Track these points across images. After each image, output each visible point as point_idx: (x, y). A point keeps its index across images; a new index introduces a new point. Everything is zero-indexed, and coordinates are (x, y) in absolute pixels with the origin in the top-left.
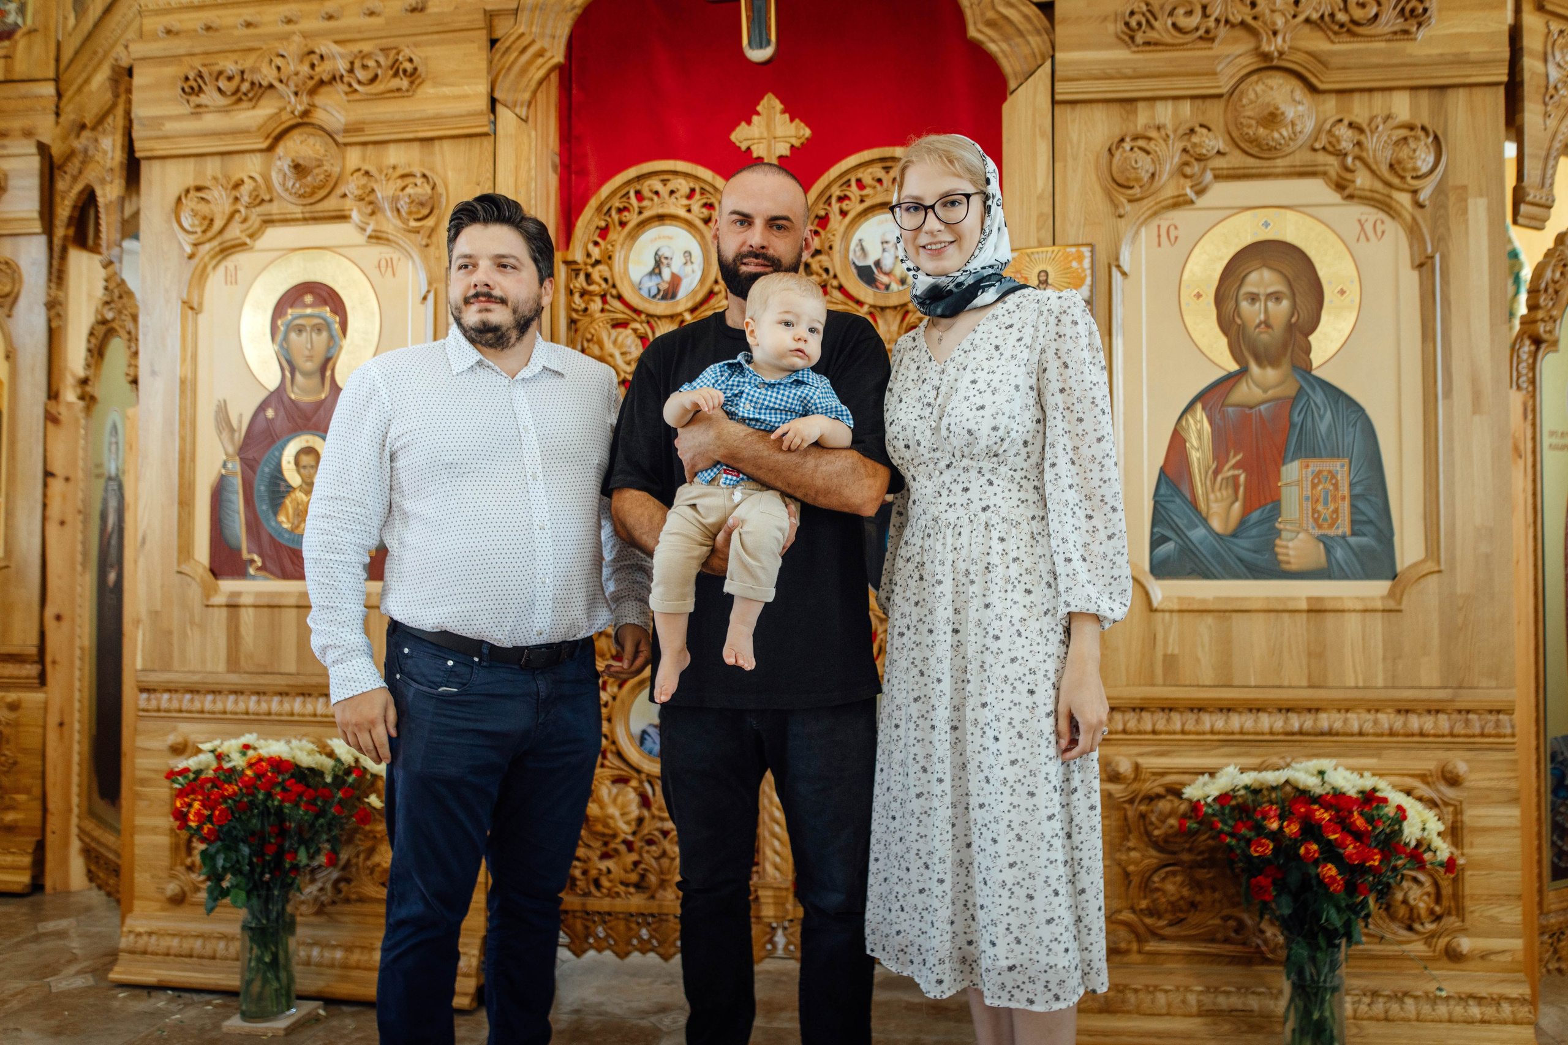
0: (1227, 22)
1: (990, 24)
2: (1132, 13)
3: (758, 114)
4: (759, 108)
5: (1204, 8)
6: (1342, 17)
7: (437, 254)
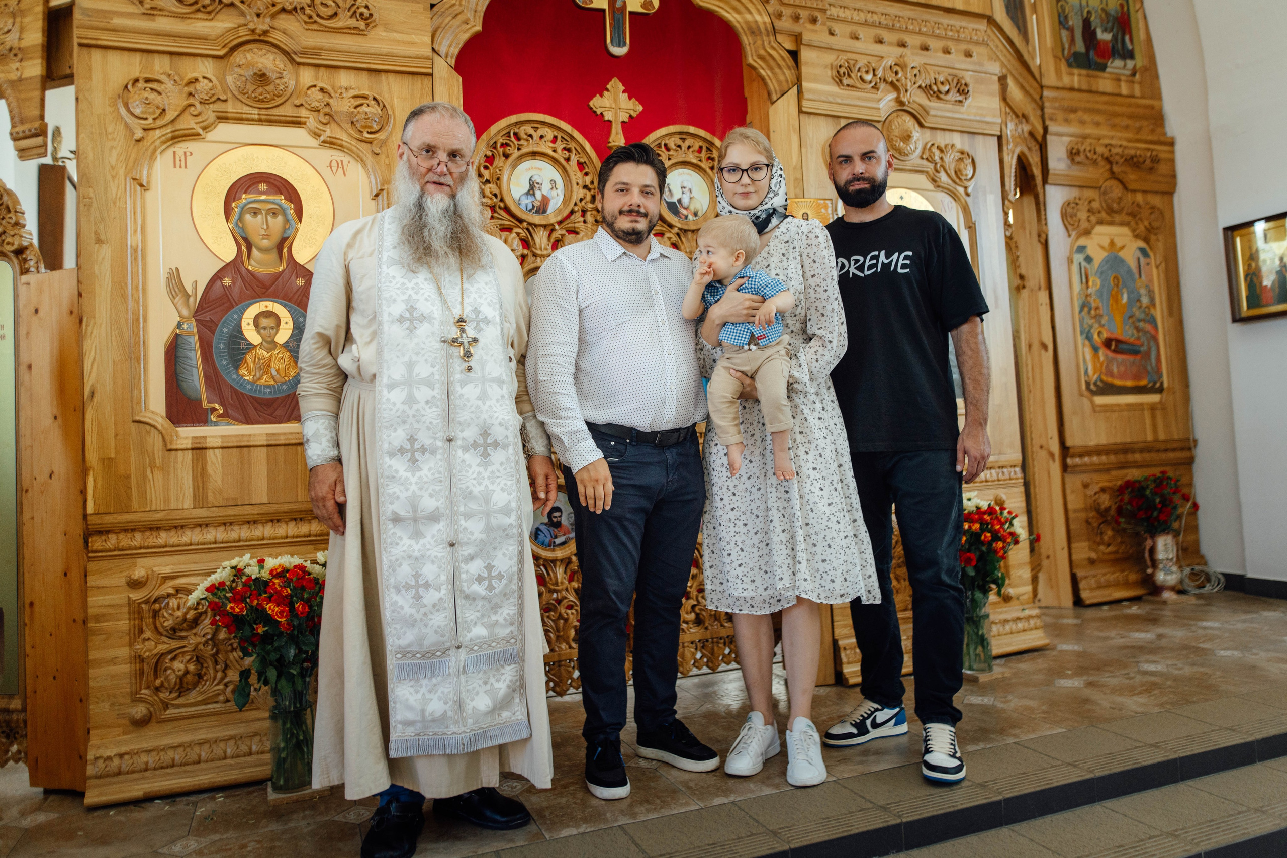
0: (885, 80)
1: (761, 58)
2: (840, 67)
3: (607, 90)
4: (609, 87)
5: (874, 70)
6: (935, 88)
7: (387, 162)
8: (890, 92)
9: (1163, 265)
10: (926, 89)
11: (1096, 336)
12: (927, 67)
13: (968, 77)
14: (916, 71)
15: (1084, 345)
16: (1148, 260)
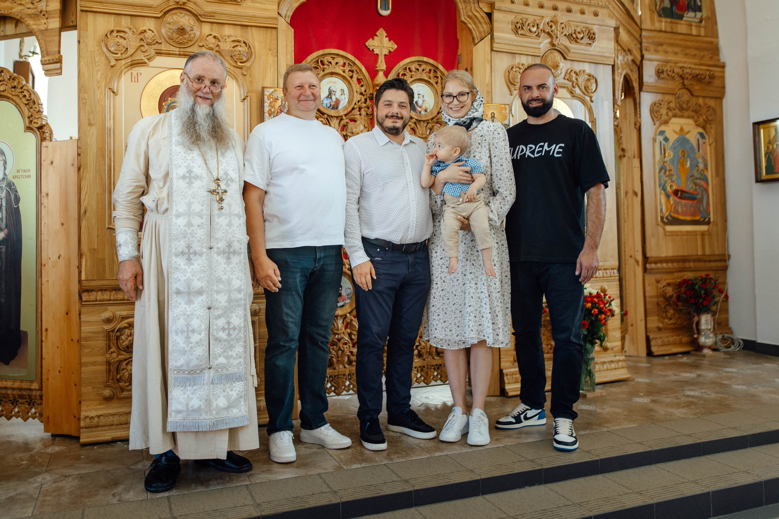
0: (544, 31)
1: (470, 17)
2: (517, 23)
3: (377, 36)
4: (377, 33)
5: (537, 25)
6: (574, 36)
7: (250, 80)
8: (547, 39)
9: (714, 143)
10: (570, 37)
11: (668, 188)
12: (571, 23)
13: (595, 29)
14: (563, 26)
15: (661, 194)
16: (704, 141)
